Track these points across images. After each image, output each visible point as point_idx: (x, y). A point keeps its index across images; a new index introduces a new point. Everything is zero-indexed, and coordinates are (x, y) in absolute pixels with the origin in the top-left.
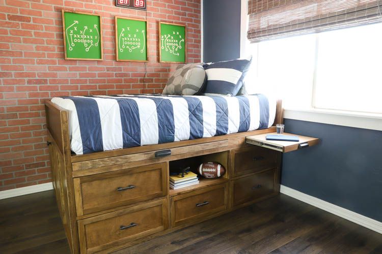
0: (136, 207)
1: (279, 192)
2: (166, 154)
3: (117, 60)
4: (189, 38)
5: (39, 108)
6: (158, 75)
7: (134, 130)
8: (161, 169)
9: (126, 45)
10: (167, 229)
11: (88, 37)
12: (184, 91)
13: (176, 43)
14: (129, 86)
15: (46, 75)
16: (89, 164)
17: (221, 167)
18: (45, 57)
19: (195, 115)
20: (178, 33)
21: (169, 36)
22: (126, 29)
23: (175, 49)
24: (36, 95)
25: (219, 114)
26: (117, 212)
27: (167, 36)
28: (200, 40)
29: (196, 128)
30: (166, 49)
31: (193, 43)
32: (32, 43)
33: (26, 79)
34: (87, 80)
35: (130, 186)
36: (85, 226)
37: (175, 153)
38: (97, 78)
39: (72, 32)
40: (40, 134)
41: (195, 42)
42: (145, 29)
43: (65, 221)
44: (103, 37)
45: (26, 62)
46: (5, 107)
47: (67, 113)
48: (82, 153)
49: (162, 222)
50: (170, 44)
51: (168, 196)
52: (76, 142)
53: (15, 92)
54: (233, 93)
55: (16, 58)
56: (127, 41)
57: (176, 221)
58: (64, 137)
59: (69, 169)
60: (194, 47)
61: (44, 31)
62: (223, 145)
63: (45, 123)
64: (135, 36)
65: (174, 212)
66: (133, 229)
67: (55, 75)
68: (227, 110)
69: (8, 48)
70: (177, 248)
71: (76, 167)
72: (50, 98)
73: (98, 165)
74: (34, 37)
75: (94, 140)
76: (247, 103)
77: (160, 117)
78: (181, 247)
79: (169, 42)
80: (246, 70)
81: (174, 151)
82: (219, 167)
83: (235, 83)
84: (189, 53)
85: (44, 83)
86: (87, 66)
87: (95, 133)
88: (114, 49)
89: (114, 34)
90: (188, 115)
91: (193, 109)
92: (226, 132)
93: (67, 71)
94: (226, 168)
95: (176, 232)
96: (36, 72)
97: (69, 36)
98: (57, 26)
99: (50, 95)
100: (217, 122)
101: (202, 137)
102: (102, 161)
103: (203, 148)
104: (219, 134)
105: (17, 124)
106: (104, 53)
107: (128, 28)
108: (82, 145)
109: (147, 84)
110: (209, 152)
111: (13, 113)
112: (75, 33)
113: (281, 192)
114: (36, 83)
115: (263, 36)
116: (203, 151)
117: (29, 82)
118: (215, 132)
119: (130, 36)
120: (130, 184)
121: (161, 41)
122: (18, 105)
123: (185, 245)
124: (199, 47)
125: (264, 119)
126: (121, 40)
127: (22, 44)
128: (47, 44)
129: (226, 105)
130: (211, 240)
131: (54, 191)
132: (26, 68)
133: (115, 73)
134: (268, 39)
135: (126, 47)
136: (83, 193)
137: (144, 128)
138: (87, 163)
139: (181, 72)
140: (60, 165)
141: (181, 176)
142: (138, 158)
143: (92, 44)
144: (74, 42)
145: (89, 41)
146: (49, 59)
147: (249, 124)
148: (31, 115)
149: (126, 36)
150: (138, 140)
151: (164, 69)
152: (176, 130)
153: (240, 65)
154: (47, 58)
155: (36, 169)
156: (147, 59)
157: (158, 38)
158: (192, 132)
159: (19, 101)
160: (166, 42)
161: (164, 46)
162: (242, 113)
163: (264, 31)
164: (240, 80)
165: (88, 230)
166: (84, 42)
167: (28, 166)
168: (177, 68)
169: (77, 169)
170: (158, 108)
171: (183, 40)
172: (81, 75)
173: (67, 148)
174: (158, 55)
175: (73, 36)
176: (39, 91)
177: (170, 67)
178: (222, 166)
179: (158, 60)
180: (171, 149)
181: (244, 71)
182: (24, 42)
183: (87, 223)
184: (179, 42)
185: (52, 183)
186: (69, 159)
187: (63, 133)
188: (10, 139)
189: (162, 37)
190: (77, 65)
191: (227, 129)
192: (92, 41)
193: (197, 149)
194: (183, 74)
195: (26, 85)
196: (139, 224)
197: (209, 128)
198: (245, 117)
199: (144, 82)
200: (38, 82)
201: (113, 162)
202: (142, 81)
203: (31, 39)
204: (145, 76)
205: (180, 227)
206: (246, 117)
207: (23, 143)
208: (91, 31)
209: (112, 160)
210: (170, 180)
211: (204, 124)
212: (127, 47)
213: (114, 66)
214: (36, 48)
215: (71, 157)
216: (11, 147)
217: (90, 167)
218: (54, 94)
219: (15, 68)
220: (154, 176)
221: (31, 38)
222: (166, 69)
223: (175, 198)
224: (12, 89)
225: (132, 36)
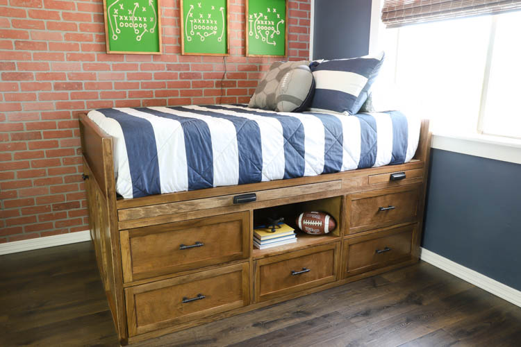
0: (205, 273)
1: (420, 259)
2: (248, 199)
3: (183, 54)
4: (292, 17)
5: (71, 125)
6: (244, 76)
7: (204, 165)
8: (241, 221)
9: (196, 31)
10: (248, 305)
11: (140, 19)
12: (279, 106)
13: (271, 26)
14: (200, 93)
15: (79, 76)
16: (141, 212)
17: (330, 219)
18: (78, 50)
19: (293, 144)
20: (275, 10)
21: (261, 15)
22: (196, 6)
23: (270, 35)
24: (67, 106)
25: (328, 142)
26: (178, 279)
27: (258, 16)
28: (309, 21)
29: (293, 162)
30: (257, 37)
31: (298, 25)
32: (60, 29)
33: (53, 82)
34: (138, 83)
35: (197, 243)
36: (134, 295)
37: (262, 198)
38: (153, 80)
39: (116, 11)
40: (72, 161)
41: (300, 24)
42: (224, 6)
43: (107, 287)
44: (162, 19)
45: (52, 57)
46: (24, 123)
47: (112, 141)
48: (132, 197)
49: (241, 296)
50: (263, 28)
51: (250, 259)
52: (124, 181)
53: (38, 101)
54: (352, 109)
55: (37, 52)
56: (198, 24)
57: (262, 295)
58: (108, 174)
59: (113, 219)
60: (300, 32)
61: (77, 11)
62: (334, 188)
63: (80, 147)
64: (209, 17)
65: (259, 281)
66: (201, 302)
67: (92, 77)
68: (342, 135)
69: (27, 37)
70: (261, 332)
71: (123, 215)
72: (86, 109)
73: (153, 213)
74: (62, 20)
75: (148, 179)
76: (373, 125)
77: (241, 146)
78: (267, 332)
79: (261, 25)
80: (375, 74)
81: (261, 195)
82: (327, 219)
83: (356, 94)
84: (291, 41)
85: (76, 89)
86: (139, 63)
87: (149, 168)
88: (178, 37)
89: (178, 13)
90: (283, 144)
91: (290, 136)
92: (338, 169)
93: (110, 70)
94: (338, 222)
95: (260, 309)
96: (66, 72)
97: (113, 18)
98: (95, 3)
99: (86, 107)
100: (326, 154)
101: (302, 176)
102: (158, 208)
103: (303, 192)
104: (328, 171)
105: (41, 148)
106: (163, 43)
107: (199, 4)
108: (131, 185)
109: (226, 89)
110: (313, 197)
111: (34, 131)
112: (121, 13)
113: (422, 258)
114: (66, 89)
115: (407, 17)
116: (303, 196)
117: (57, 87)
118: (322, 169)
119: (201, 16)
120: (196, 241)
121: (249, 22)
122: (42, 119)
123: (272, 329)
124: (306, 31)
125: (399, 150)
126: (189, 23)
127: (46, 31)
128: (82, 30)
129: (340, 129)
130: (309, 324)
131: (92, 242)
132: (52, 66)
133: (179, 72)
134: (414, 23)
135: (195, 33)
136: (133, 250)
137: (218, 162)
138: (139, 211)
139: (276, 75)
140: (101, 210)
141: (270, 230)
142: (209, 204)
143: (146, 30)
144: (119, 27)
145: (141, 25)
146: (84, 53)
147: (375, 157)
148: (60, 135)
149: (195, 16)
150: (210, 179)
151: (252, 66)
152: (264, 165)
153: (366, 67)
154: (80, 52)
155: (67, 211)
156: (227, 51)
157: (244, 18)
158: (288, 168)
159: (43, 114)
160: (257, 25)
161: (253, 31)
162: (365, 141)
163: (408, 10)
164: (365, 90)
165: (139, 301)
166: (134, 27)
167: (57, 207)
168: (272, 68)
169: (125, 219)
170: (238, 134)
171: (283, 21)
172: (130, 76)
173: (111, 190)
174: (244, 44)
175: (118, 18)
176: (70, 100)
177: (261, 63)
178: (332, 218)
179: (244, 53)
180: (257, 193)
181: (370, 76)
182: (48, 28)
183: (138, 292)
184: (276, 24)
185: (89, 231)
186: (114, 206)
187: (107, 169)
188: (31, 169)
189: (251, 16)
190: (125, 62)
191: (340, 164)
192: (145, 26)
193: (294, 193)
194: (279, 78)
195: (53, 91)
196: (208, 297)
197: (314, 163)
198: (369, 147)
199: (222, 86)
200: (69, 86)
201: (175, 210)
202: (219, 84)
203: (57, 23)
204: (223, 78)
205: (266, 304)
206: (371, 146)
207: (49, 174)
208: (144, 9)
209: (172, 207)
210: (254, 236)
211: (306, 156)
212: (198, 33)
213: (178, 63)
214: (65, 36)
215: (117, 202)
216: (33, 179)
217: (143, 216)
218: (92, 105)
219: (36, 67)
220: (232, 229)
221: (58, 21)
222: (255, 67)
223: (261, 262)
224: (33, 97)
225: (205, 17)
